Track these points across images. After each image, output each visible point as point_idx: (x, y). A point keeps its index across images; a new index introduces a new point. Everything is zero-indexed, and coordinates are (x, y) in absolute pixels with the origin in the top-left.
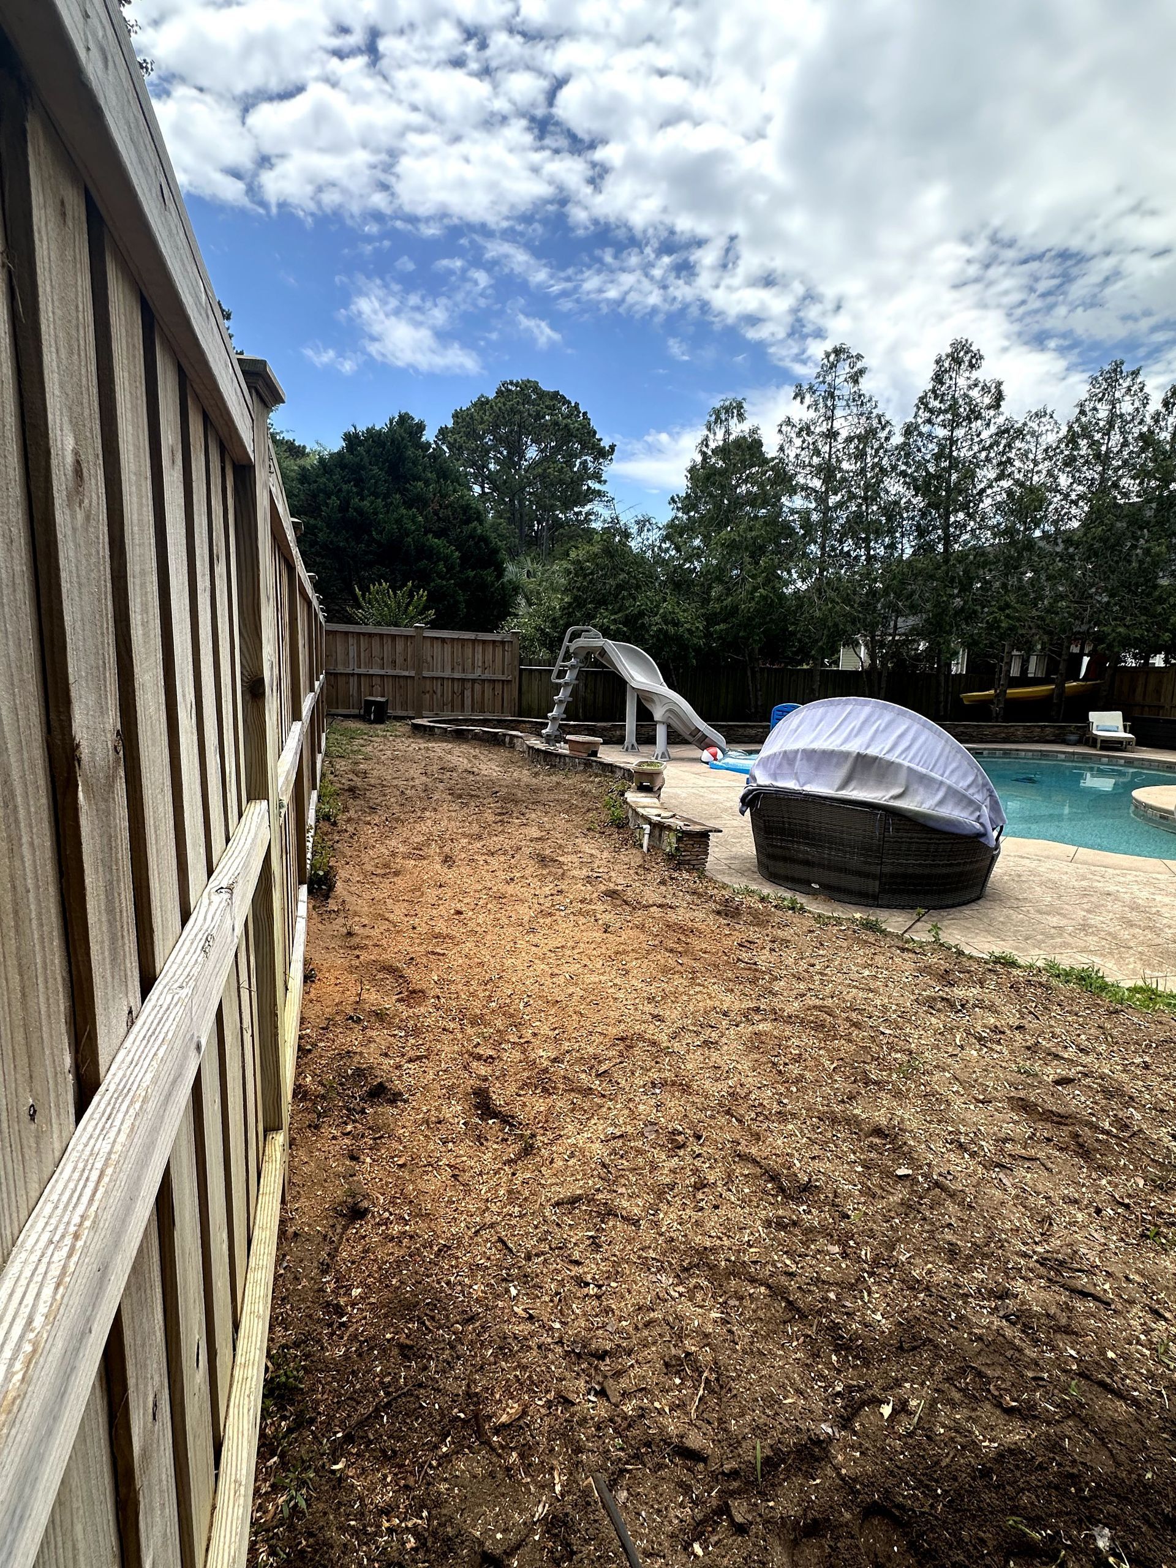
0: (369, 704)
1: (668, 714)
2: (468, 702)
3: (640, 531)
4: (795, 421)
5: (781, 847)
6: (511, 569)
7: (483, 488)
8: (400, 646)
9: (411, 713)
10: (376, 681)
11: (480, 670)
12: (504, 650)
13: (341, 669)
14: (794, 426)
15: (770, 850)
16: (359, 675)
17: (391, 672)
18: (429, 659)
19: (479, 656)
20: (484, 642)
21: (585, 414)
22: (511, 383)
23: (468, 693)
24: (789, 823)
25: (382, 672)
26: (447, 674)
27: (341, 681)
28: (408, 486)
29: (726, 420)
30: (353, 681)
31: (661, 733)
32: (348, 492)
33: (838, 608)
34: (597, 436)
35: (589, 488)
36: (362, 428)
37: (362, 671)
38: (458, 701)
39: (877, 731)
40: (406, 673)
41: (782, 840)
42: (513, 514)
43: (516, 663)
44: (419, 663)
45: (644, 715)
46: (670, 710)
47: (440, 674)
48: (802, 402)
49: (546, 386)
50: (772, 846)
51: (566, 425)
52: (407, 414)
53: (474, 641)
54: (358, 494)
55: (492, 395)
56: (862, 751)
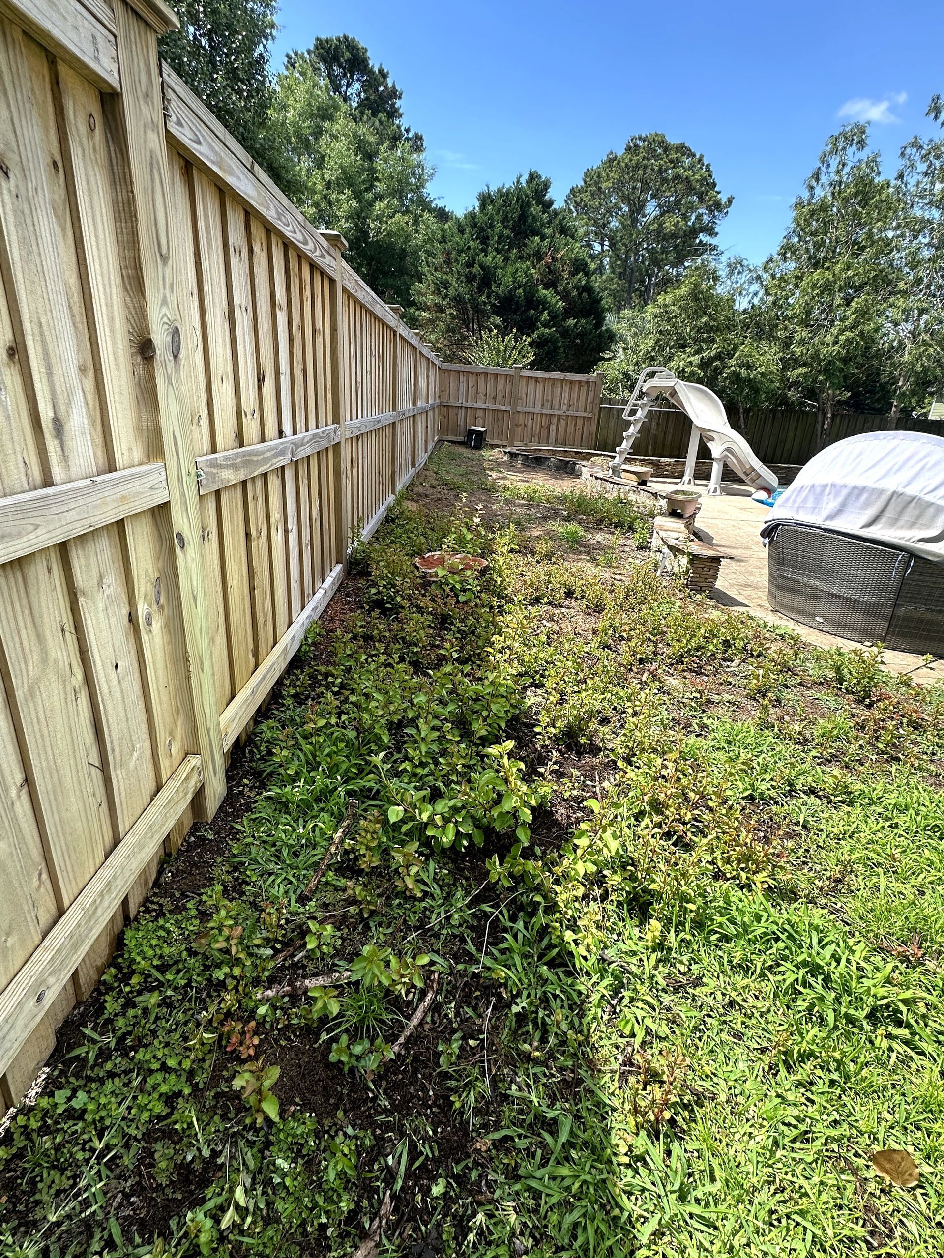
0: (471, 432)
1: (726, 453)
2: (553, 435)
3: (731, 273)
4: (924, 141)
5: (790, 579)
6: (610, 319)
7: (602, 245)
8: (501, 383)
9: (505, 443)
10: (480, 413)
11: (565, 408)
12: (588, 390)
13: (452, 402)
14: (921, 147)
15: (780, 581)
16: (466, 408)
17: (492, 407)
18: (524, 396)
19: (566, 395)
20: (572, 382)
21: (708, 166)
22: (640, 138)
23: (553, 427)
24: (803, 557)
25: (484, 407)
26: (537, 410)
27: (452, 412)
28: (526, 241)
29: (844, 149)
30: (462, 413)
31: (716, 470)
32: (475, 249)
33: (931, 350)
34: (717, 189)
35: (701, 241)
36: (493, 188)
37: (469, 404)
38: (544, 433)
39: (923, 468)
40: (503, 408)
41: (793, 572)
42: (625, 270)
43: (597, 401)
44: (514, 398)
45: (704, 453)
46: (728, 449)
47: (533, 410)
48: (936, 118)
49: (673, 140)
50: (782, 577)
51: (687, 178)
52: (536, 172)
53: (562, 381)
54: (482, 250)
55: (620, 152)
56: (900, 490)
